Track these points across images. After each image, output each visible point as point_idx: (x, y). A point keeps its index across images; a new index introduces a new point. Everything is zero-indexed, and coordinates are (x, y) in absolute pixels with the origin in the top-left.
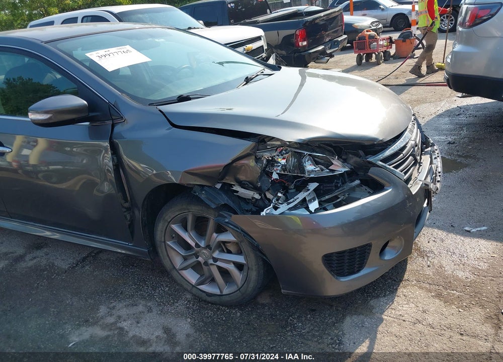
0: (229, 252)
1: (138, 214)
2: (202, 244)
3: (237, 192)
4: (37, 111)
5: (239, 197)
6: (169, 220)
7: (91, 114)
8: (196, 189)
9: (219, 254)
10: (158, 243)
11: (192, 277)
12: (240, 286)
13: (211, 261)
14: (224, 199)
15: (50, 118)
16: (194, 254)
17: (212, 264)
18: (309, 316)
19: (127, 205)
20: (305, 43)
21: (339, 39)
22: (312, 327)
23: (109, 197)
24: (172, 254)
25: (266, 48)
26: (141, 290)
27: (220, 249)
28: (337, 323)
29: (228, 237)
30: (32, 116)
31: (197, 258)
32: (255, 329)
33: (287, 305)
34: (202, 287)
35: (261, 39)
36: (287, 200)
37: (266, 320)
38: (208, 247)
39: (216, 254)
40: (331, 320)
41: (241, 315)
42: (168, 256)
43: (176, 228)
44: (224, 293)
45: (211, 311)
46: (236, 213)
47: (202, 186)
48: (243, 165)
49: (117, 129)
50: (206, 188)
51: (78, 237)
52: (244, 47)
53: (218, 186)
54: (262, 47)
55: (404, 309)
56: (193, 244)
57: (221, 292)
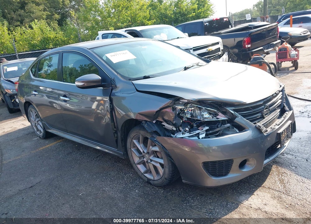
0: (158, 157)
1: (119, 134)
2: (145, 151)
3: (164, 126)
4: (79, 81)
5: (165, 128)
6: (132, 137)
7: (103, 84)
8: (144, 122)
9: (153, 157)
10: (128, 149)
11: (141, 168)
12: (162, 176)
13: (149, 161)
14: (156, 128)
15: (83, 85)
16: (142, 156)
17: (149, 163)
18: (199, 197)
19: (115, 129)
20: (249, 46)
21: (275, 43)
22: (198, 203)
23: (107, 124)
24: (134, 155)
25: (223, 49)
26: (119, 174)
27: (154, 155)
28: (212, 203)
29: (156, 149)
30: (77, 83)
31: (144, 159)
32: (168, 200)
33: (189, 191)
34: (146, 175)
35: (219, 44)
36: (190, 132)
37: (175, 197)
38: (148, 153)
39: (151, 157)
40: (210, 201)
41: (164, 192)
42: (132, 156)
43: (135, 141)
44: (155, 179)
45: (149, 188)
46: (160, 136)
47: (146, 121)
48: (166, 112)
49: (113, 91)
50: (148, 122)
51: (93, 144)
52: (207, 48)
53: (154, 122)
54: (219, 48)
55: (254, 201)
56: (142, 151)
57: (154, 179)
